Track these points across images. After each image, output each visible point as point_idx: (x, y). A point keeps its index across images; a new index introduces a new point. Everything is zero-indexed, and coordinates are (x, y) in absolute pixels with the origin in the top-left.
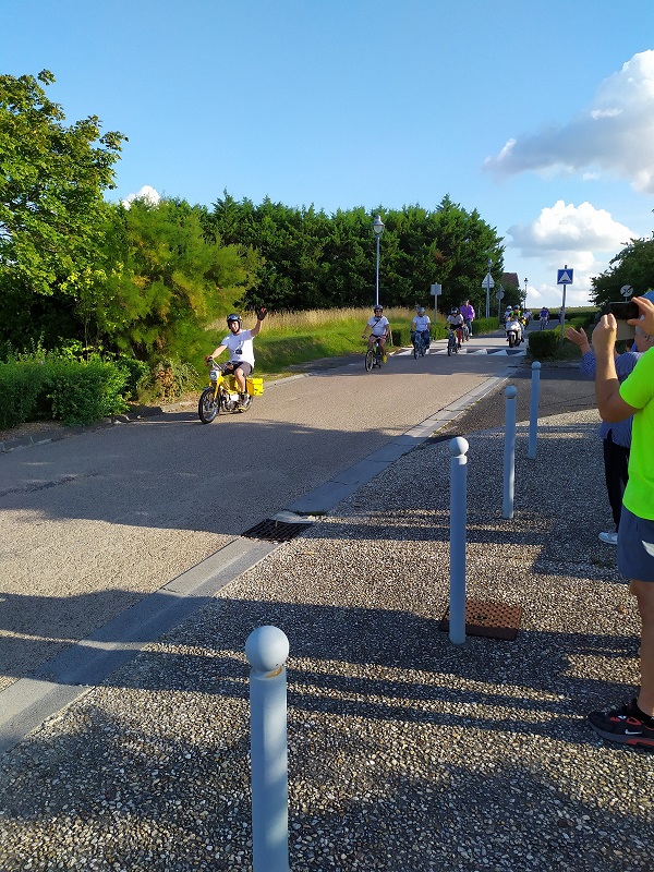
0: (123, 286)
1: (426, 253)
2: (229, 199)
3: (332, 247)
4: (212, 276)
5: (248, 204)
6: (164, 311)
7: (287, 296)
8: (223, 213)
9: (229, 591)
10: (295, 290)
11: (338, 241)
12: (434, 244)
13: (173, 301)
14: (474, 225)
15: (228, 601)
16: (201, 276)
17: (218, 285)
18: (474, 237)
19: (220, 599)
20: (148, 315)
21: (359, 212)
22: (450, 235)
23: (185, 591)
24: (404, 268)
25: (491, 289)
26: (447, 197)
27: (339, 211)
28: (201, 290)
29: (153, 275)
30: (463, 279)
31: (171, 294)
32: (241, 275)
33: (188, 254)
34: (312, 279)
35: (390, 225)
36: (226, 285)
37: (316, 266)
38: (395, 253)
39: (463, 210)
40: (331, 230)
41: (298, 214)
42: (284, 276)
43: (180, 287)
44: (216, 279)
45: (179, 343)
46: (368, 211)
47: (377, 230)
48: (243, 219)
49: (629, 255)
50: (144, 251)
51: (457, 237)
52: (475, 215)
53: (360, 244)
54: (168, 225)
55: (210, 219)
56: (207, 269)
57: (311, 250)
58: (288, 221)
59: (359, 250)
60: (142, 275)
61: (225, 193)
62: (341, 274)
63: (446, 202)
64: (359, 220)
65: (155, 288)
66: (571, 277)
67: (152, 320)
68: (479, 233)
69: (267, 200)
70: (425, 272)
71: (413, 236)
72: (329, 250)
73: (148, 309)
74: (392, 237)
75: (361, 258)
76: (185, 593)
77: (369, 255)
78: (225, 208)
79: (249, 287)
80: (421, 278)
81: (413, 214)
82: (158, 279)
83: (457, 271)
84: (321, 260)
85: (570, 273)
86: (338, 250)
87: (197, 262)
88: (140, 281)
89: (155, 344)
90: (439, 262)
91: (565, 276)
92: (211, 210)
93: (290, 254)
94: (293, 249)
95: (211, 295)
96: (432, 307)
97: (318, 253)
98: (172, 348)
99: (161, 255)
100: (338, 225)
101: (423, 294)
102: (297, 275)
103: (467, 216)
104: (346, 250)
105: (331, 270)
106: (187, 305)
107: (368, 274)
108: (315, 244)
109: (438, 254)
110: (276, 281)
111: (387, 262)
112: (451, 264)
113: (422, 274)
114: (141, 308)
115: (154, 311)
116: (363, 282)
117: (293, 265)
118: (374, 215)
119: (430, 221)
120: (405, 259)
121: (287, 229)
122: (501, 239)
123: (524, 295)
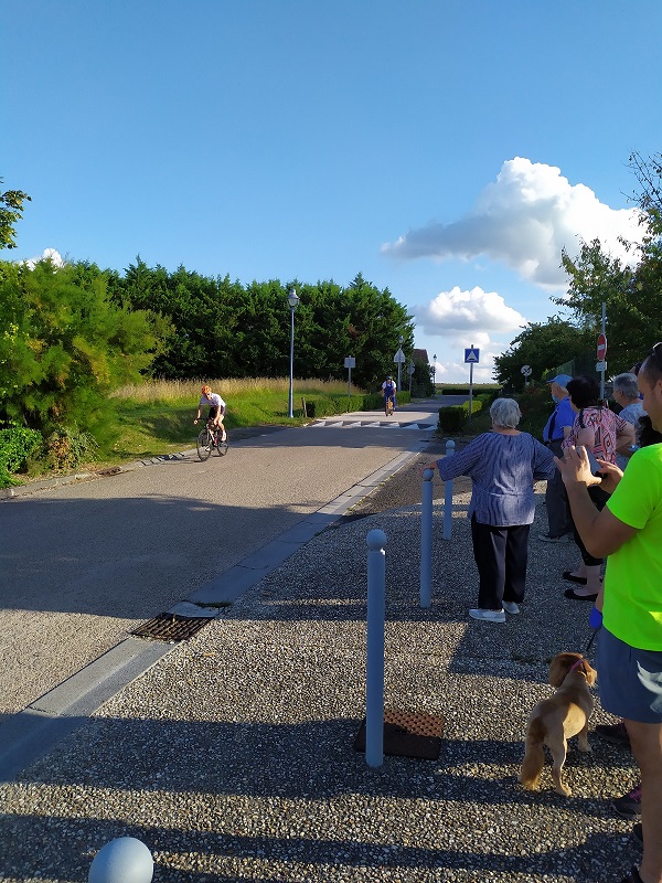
0: (17, 350)
1: (340, 326)
2: (142, 266)
3: (247, 317)
4: (117, 342)
5: (161, 271)
6: (62, 377)
7: (200, 363)
8: (136, 278)
9: (110, 708)
10: (208, 358)
11: (253, 312)
12: (347, 319)
13: (73, 367)
14: (386, 303)
15: (108, 721)
16: (104, 342)
17: (123, 352)
18: (386, 315)
19: (100, 719)
20: (43, 381)
21: (274, 285)
22: (364, 311)
23: (57, 709)
24: (318, 340)
25: (403, 364)
26: (360, 275)
27: (254, 283)
28: (104, 355)
29: (51, 339)
30: (376, 354)
31: (70, 360)
32: (150, 341)
33: (91, 318)
34: (226, 348)
35: (305, 298)
36: (133, 352)
37: (230, 335)
38: (310, 326)
39: (375, 288)
40: (247, 301)
41: (213, 283)
42: (197, 344)
43: (81, 353)
44: (122, 345)
45: (78, 411)
46: (283, 284)
47: (292, 303)
48: (156, 286)
49: (528, 338)
50: (42, 314)
51: (370, 314)
52: (386, 294)
53: (275, 315)
54: (72, 288)
55: (121, 284)
56: (112, 334)
57: (225, 319)
58: (204, 290)
59: (274, 321)
60: (40, 338)
61: (138, 259)
62: (256, 343)
63: (359, 279)
64: (274, 292)
65: (52, 353)
66: (477, 356)
67: (48, 386)
68: (391, 310)
69: (182, 268)
70: (339, 345)
71: (327, 310)
72: (244, 320)
73: (44, 375)
74: (306, 310)
75: (276, 329)
76: (57, 711)
77: (284, 327)
78: (137, 274)
79: (157, 354)
80: (336, 351)
81: (327, 290)
82: (57, 343)
83: (370, 345)
84: (235, 330)
85: (477, 352)
86: (253, 320)
87: (101, 327)
88: (37, 345)
89: (50, 412)
90: (352, 336)
91: (472, 355)
92: (123, 275)
93: (205, 322)
94: (207, 318)
95: (115, 362)
96: (346, 380)
97: (233, 322)
98: (69, 416)
99: (63, 318)
100: (253, 296)
101: (337, 367)
102: (211, 344)
103: (378, 293)
104: (261, 321)
105: (245, 339)
106: (89, 372)
107: (283, 345)
108: (230, 313)
109: (352, 329)
110: (189, 348)
111: (301, 334)
112: (364, 338)
113: (335, 347)
114: (35, 372)
115: (51, 376)
116: (277, 352)
117: (207, 333)
118: (289, 288)
119: (344, 297)
120: (319, 332)
121: (201, 297)
122: (412, 317)
123: (433, 370)
